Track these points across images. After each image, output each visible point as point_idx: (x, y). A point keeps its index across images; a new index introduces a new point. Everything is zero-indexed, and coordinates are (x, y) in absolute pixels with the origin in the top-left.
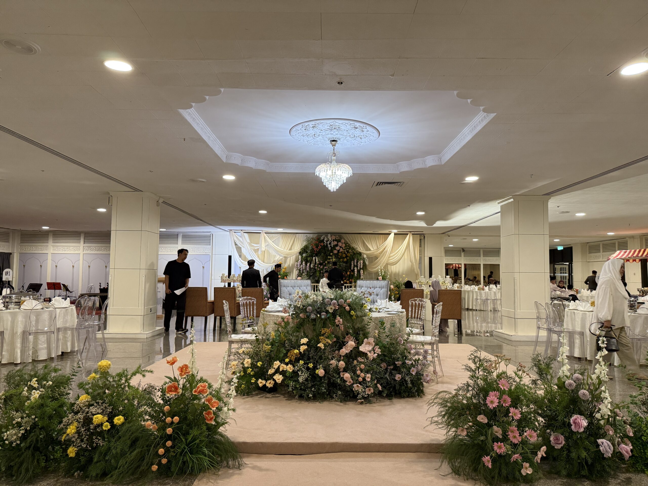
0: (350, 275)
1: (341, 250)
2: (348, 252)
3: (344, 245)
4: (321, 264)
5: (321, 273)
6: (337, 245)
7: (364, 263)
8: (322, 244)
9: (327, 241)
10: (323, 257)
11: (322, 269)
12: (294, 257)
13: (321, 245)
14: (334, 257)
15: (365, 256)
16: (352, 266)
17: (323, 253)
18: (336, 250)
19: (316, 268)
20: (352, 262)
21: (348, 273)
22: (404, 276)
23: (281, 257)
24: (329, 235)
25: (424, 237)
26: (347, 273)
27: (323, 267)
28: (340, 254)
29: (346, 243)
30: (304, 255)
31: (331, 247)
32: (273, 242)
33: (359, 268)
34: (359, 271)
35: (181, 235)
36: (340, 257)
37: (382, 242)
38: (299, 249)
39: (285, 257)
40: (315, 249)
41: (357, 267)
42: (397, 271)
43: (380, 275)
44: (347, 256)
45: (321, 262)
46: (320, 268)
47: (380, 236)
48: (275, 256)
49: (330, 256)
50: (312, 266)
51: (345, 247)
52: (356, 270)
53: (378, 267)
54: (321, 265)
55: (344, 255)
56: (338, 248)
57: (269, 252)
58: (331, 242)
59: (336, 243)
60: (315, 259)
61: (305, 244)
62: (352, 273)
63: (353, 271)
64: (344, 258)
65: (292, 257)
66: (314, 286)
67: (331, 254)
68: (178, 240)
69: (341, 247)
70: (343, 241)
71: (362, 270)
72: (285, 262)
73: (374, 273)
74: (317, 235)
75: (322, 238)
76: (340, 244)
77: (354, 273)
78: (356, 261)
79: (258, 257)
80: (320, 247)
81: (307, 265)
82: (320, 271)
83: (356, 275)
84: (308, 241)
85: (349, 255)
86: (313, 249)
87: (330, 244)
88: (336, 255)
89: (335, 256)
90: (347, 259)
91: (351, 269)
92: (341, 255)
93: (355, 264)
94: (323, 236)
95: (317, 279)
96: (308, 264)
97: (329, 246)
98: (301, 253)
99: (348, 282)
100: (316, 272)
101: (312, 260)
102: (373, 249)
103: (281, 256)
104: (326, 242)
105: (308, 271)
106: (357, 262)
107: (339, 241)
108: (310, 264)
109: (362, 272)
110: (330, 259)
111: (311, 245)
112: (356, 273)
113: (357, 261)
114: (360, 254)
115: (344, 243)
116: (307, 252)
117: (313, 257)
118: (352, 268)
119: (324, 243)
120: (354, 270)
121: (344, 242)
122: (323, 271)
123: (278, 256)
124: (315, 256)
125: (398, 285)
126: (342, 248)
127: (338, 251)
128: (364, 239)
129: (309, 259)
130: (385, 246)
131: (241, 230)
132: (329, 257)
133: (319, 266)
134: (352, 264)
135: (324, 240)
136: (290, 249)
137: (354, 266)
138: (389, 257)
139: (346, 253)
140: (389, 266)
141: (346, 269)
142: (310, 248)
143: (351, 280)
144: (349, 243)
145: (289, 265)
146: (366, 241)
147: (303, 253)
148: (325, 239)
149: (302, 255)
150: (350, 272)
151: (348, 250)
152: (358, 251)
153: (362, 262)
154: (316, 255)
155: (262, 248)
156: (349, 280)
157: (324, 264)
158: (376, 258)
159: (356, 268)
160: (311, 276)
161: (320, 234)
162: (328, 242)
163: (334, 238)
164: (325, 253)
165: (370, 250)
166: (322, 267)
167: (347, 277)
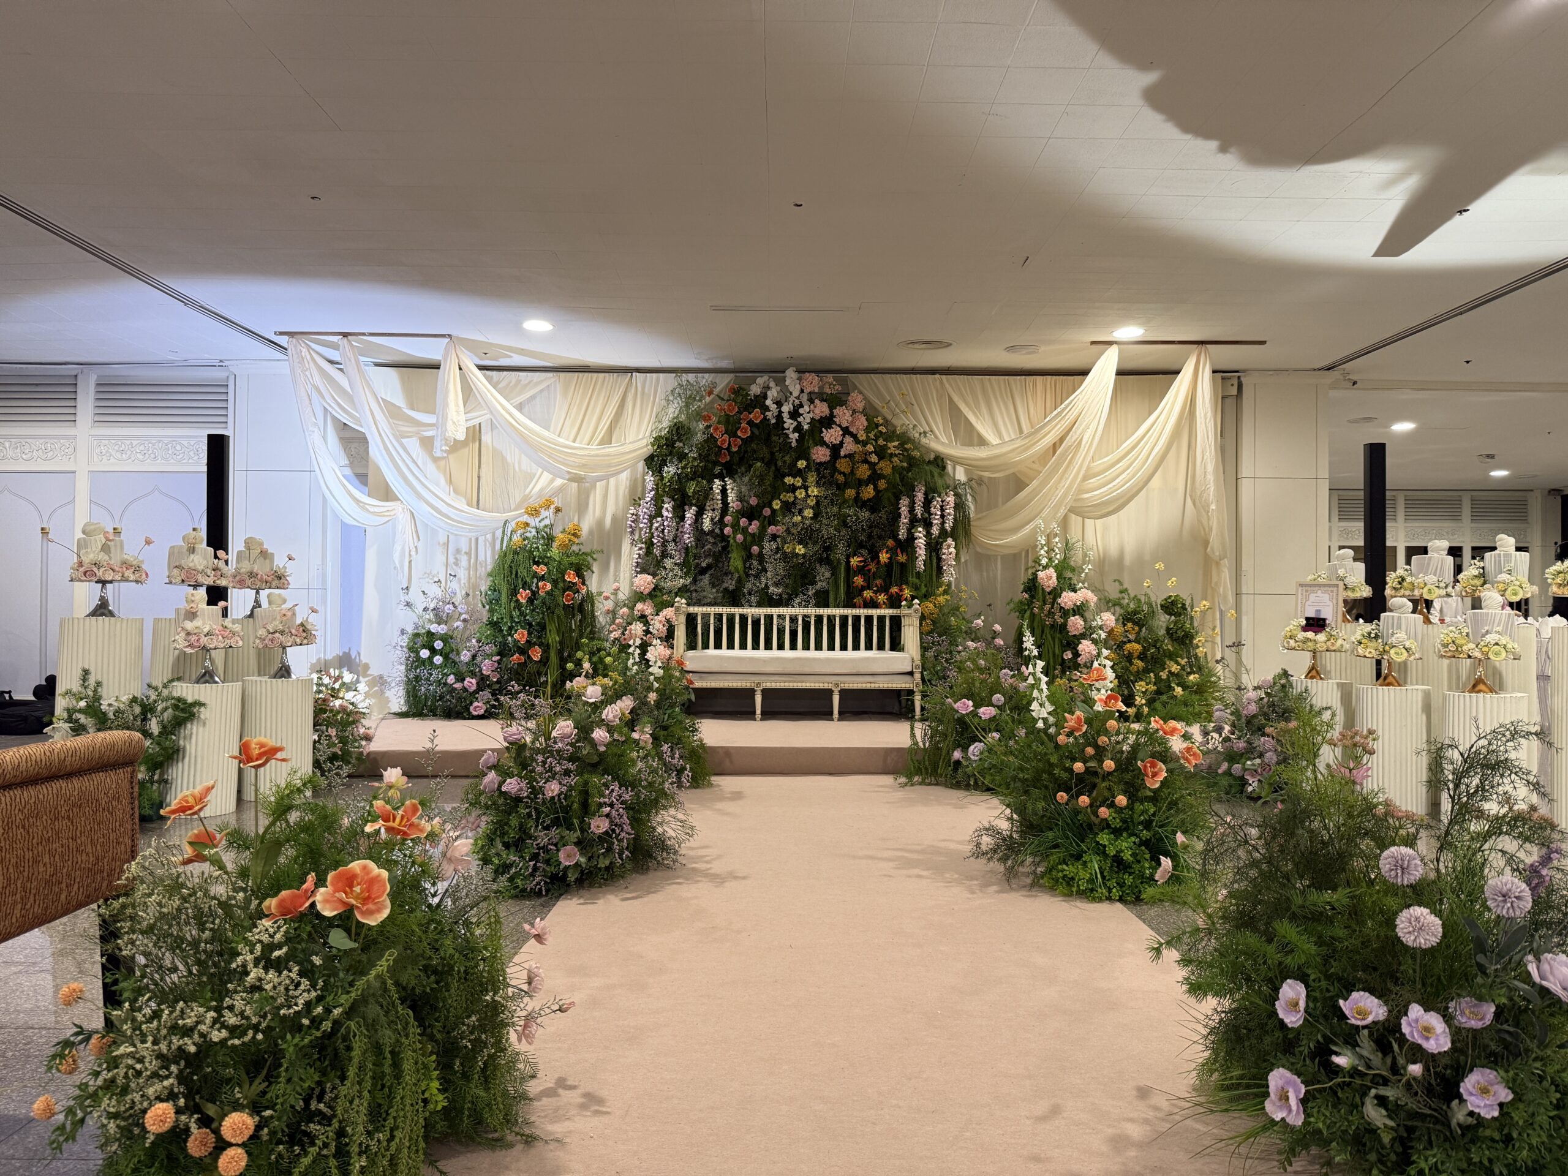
0: (889, 566)
1: (849, 446)
2: (881, 453)
3: (862, 422)
4: (750, 513)
5: (749, 556)
6: (828, 422)
7: (959, 506)
8: (756, 416)
9: (779, 404)
10: (762, 478)
11: (758, 539)
12: (625, 476)
13: (750, 423)
14: (812, 478)
15: (960, 475)
16: (904, 520)
17: (762, 460)
18: (823, 443)
19: (727, 530)
20: (904, 502)
21: (884, 557)
22: (1160, 566)
23: (559, 482)
24: (791, 375)
25: (1240, 386)
26: (875, 557)
27: (763, 529)
28: (843, 465)
29: (870, 412)
30: (670, 470)
31: (798, 429)
32: (520, 407)
33: (935, 531)
34: (934, 547)
35: (93, 380)
36: (841, 478)
37: (1040, 403)
38: (644, 442)
39: (575, 479)
40: (723, 440)
41: (928, 525)
43: (1044, 561)
44: (874, 477)
45: (754, 501)
46: (744, 531)
48: (530, 477)
49: (799, 473)
50: (707, 525)
51: (867, 430)
52: (921, 542)
53: (1028, 529)
54: (750, 520)
55: (863, 471)
56: (832, 435)
57: (504, 459)
58: (801, 406)
59: (821, 409)
60: (724, 491)
61: (672, 412)
62: (902, 558)
63: (909, 544)
64: (860, 483)
65: (612, 481)
66: (719, 617)
67: (801, 464)
68: (79, 403)
69: (846, 431)
70: (856, 400)
71: (950, 541)
72: (582, 507)
73: (1004, 557)
74: (732, 375)
75: (755, 390)
76: (843, 416)
77: (913, 557)
78: (920, 497)
79: (450, 482)
80: (745, 432)
81: (682, 518)
82: (746, 547)
83: (920, 565)
84: (689, 400)
85: (885, 467)
86: (711, 440)
87: (795, 414)
88: (826, 472)
89: (820, 476)
90: (876, 488)
91: (895, 537)
92: (847, 470)
93: (919, 511)
94: (760, 381)
95: (730, 584)
96: (690, 514)
97: (789, 424)
98: (654, 462)
99: (882, 598)
100: (726, 549)
101: (707, 493)
102: (1000, 435)
103: (556, 474)
104: (773, 407)
105: (687, 549)
106: (927, 503)
107: (835, 401)
108: (699, 515)
109: (949, 548)
110: (793, 489)
111: (707, 418)
112: (921, 552)
113: (926, 494)
114: (939, 462)
115: (864, 412)
116: (682, 457)
117: (711, 482)
118: (902, 534)
119: (767, 409)
120: (911, 538)
121: (860, 406)
123: (547, 476)
124: (722, 478)
126: (854, 436)
127: (835, 449)
128: (956, 398)
129: (691, 488)
130: (1071, 417)
131: (345, 335)
132: (789, 480)
133: (743, 522)
134: (904, 510)
135: (765, 397)
136: (607, 440)
137: (913, 522)
138: (1086, 478)
139: (874, 458)
140: (1075, 521)
141: (870, 537)
142: (700, 437)
143: (894, 590)
144: (885, 412)
145: (600, 523)
146: (970, 409)
147: (664, 463)
148: (773, 393)
149: (660, 471)
150: (892, 551)
151: (881, 442)
152: (929, 450)
153: (951, 499)
154: (730, 471)
155: (450, 426)
156: (885, 589)
157: (767, 512)
158: (1018, 483)
159: (920, 532)
160: (703, 571)
161: (744, 372)
162: (786, 409)
163: (813, 383)
164: (770, 462)
165: (982, 442)
166: (754, 527)
167: (875, 575)
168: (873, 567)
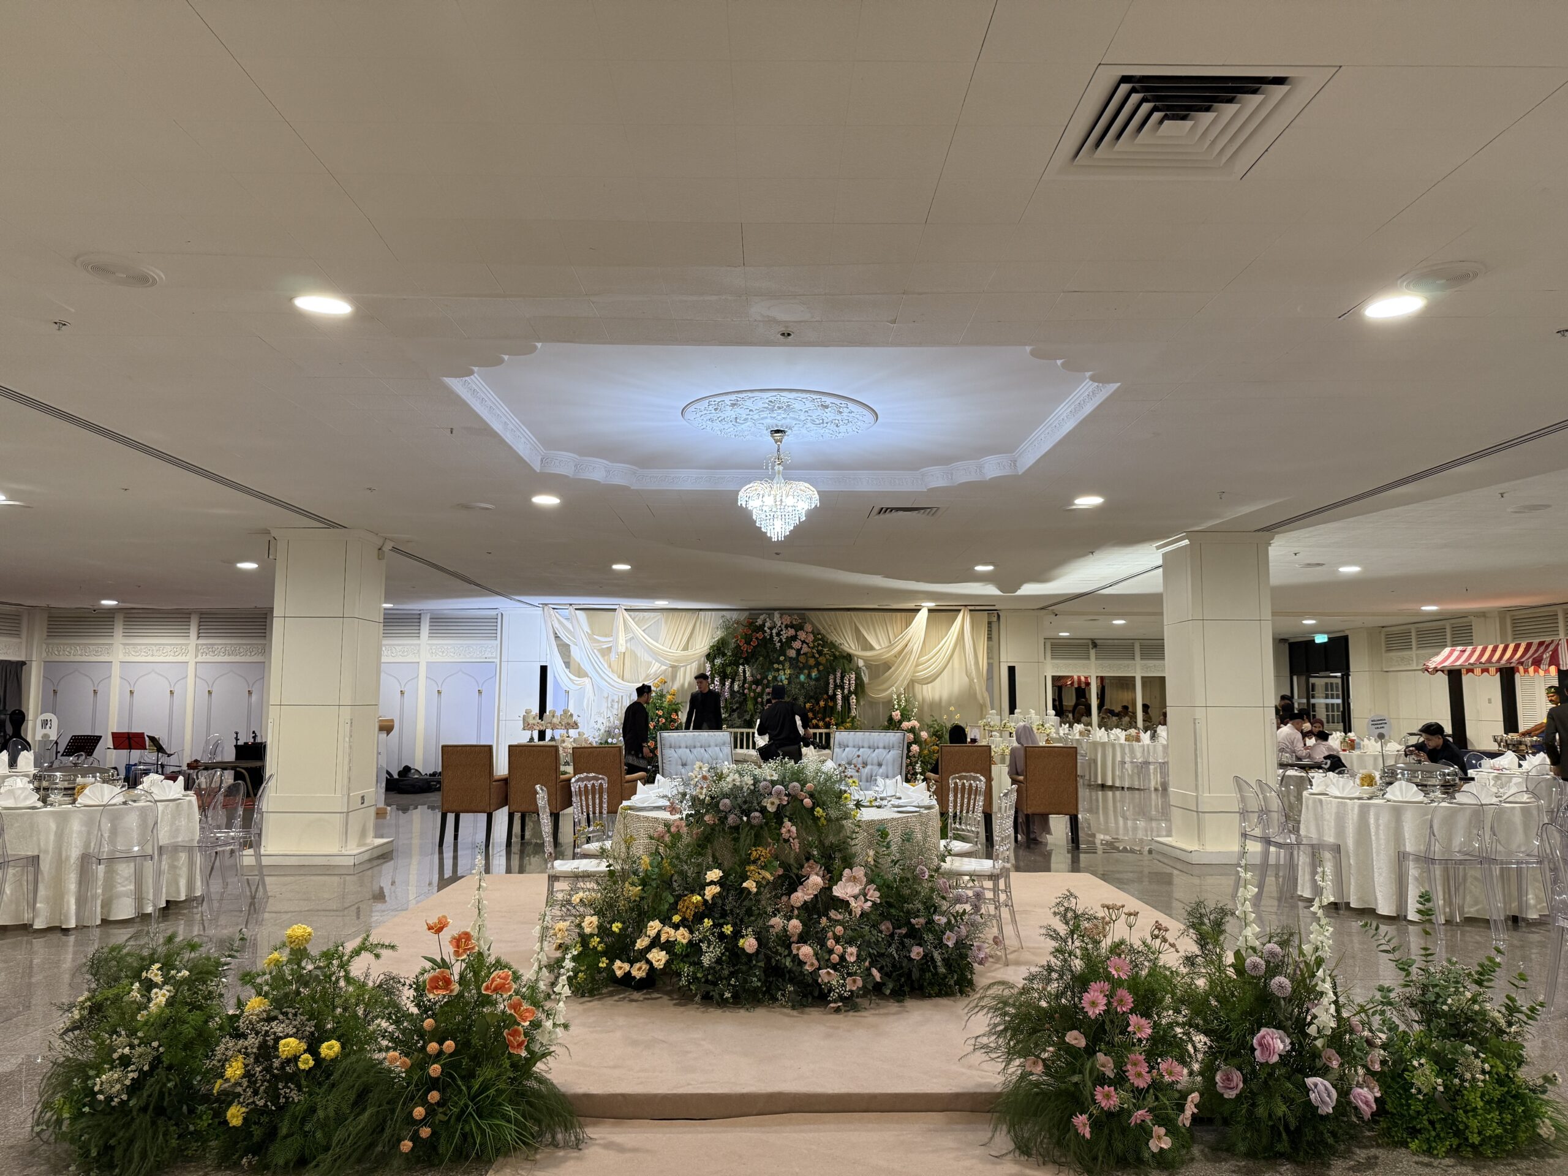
0: (825, 707)
1: (805, 649)
2: (820, 653)
3: (811, 637)
4: (757, 682)
5: (757, 703)
6: (794, 638)
7: (858, 678)
8: (760, 635)
9: (771, 629)
10: (763, 666)
11: (761, 695)
12: (695, 665)
13: (757, 638)
14: (787, 665)
15: (861, 663)
16: (831, 686)
17: (763, 656)
18: (792, 648)
19: (746, 691)
20: (831, 677)
21: (822, 703)
22: (952, 708)
23: (664, 668)
24: (777, 615)
25: (999, 616)
26: (818, 703)
27: (763, 690)
28: (802, 659)
29: (816, 633)
30: (718, 661)
31: (780, 641)
32: (644, 631)
33: (846, 691)
34: (846, 699)
35: (428, 616)
36: (801, 665)
37: (900, 629)
38: (706, 648)
39: (673, 667)
40: (745, 647)
41: (843, 688)
42: (937, 697)
43: (896, 707)
44: (818, 664)
45: (759, 677)
46: (754, 691)
47: (896, 617)
48: (649, 665)
49: (779, 663)
50: (736, 688)
51: (813, 641)
52: (839, 697)
53: (889, 691)
54: (757, 686)
55: (812, 662)
56: (797, 644)
57: (636, 656)
58: (782, 630)
59: (791, 632)
60: (744, 671)
61: (719, 634)
62: (831, 704)
63: (833, 698)
64: (810, 668)
65: (689, 667)
66: (742, 734)
67: (782, 658)
68: (422, 631)
69: (803, 642)
70: (808, 627)
71: (853, 696)
72: (674, 678)
73: (883, 703)
74: (746, 613)
75: (759, 622)
76: (802, 635)
77: (836, 704)
78: (839, 675)
79: (610, 666)
80: (754, 643)
81: (724, 685)
82: (755, 699)
83: (839, 707)
84: (727, 628)
85: (822, 660)
86: (738, 647)
87: (778, 634)
88: (794, 663)
89: (791, 664)
90: (818, 670)
91: (827, 693)
92: (804, 661)
93: (838, 681)
94: (762, 617)
95: (747, 717)
96: (727, 683)
97: (776, 639)
98: (710, 657)
99: (821, 724)
100: (745, 700)
101: (736, 673)
102: (880, 645)
103: (663, 664)
104: (768, 631)
105: (726, 699)
106: (842, 678)
107: (799, 628)
108: (732, 683)
109: (853, 699)
110: (778, 670)
111: (736, 637)
112: (840, 702)
113: (842, 673)
114: (849, 657)
115: (812, 632)
116: (724, 655)
117: (738, 667)
118: (831, 692)
119: (765, 632)
120: (835, 695)
121: (810, 630)
122: (762, 699)
123: (657, 665)
124: (743, 664)
125: (937, 731)
126: (807, 644)
127: (798, 651)
128: (858, 624)
129: (729, 670)
130: (907, 639)
131: (571, 605)
132: (776, 666)
133: (754, 687)
134: (831, 681)
135: (764, 626)
136: (686, 648)
137: (836, 686)
138: (917, 665)
139: (817, 656)
140: (917, 687)
141: (816, 693)
142: (733, 645)
143: (828, 719)
144: (823, 631)
145: (683, 686)
146: (864, 628)
147: (715, 658)
148: (768, 624)
149: (713, 661)
150: (826, 701)
151: (820, 648)
152: (845, 651)
153: (853, 676)
154: (747, 661)
155: (620, 647)
156: (823, 719)
157: (765, 682)
158: (887, 666)
159: (839, 692)
160: (734, 711)
161: (754, 612)
162: (774, 631)
163: (787, 620)
164: (766, 657)
165: (872, 648)
166: (759, 689)
167: (818, 712)
168: (817, 708)
